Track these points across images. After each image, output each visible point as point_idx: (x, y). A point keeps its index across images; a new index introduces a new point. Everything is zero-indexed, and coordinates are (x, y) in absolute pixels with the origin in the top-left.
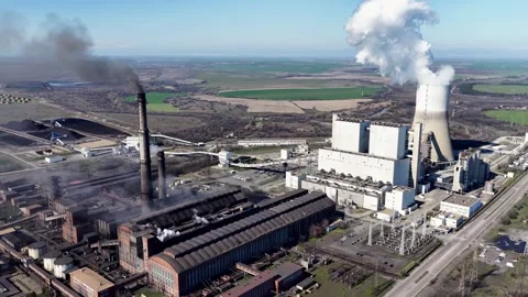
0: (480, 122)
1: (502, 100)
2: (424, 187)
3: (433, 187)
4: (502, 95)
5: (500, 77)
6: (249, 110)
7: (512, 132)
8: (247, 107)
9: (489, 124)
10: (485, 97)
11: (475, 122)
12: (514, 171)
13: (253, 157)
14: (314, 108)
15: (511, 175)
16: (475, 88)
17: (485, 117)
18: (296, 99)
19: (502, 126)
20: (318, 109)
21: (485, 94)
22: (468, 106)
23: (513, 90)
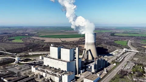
0: (112, 45)
1: (121, 38)
2: (81, 71)
3: (86, 71)
4: (122, 36)
5: (123, 31)
6: (45, 42)
7: (121, 48)
8: (45, 40)
9: (114, 45)
10: (117, 37)
11: (111, 45)
12: (116, 63)
13: (30, 59)
14: (65, 41)
15: (115, 64)
16: (115, 34)
17: (114, 43)
18: (61, 38)
19: (118, 46)
20: (66, 41)
21: (117, 36)
22: (111, 39)
23: (125, 35)
